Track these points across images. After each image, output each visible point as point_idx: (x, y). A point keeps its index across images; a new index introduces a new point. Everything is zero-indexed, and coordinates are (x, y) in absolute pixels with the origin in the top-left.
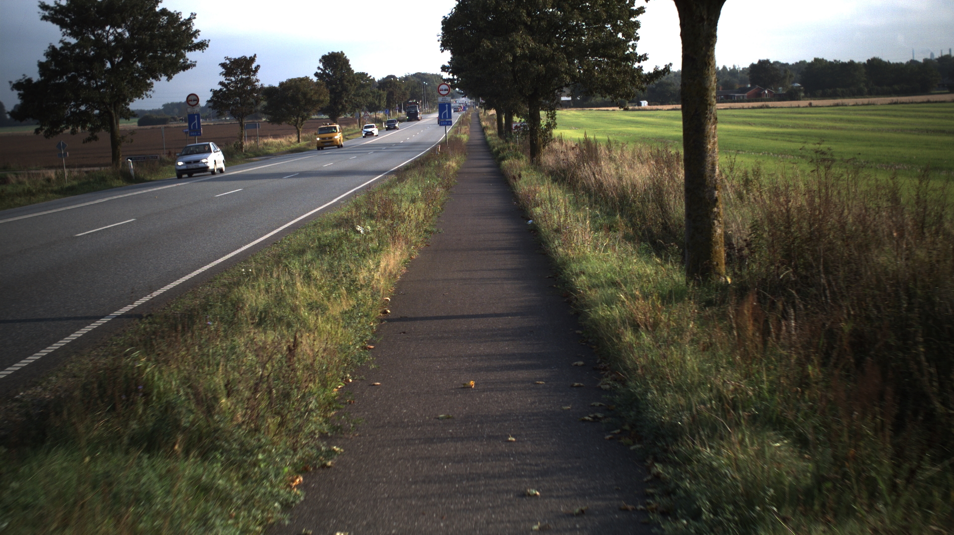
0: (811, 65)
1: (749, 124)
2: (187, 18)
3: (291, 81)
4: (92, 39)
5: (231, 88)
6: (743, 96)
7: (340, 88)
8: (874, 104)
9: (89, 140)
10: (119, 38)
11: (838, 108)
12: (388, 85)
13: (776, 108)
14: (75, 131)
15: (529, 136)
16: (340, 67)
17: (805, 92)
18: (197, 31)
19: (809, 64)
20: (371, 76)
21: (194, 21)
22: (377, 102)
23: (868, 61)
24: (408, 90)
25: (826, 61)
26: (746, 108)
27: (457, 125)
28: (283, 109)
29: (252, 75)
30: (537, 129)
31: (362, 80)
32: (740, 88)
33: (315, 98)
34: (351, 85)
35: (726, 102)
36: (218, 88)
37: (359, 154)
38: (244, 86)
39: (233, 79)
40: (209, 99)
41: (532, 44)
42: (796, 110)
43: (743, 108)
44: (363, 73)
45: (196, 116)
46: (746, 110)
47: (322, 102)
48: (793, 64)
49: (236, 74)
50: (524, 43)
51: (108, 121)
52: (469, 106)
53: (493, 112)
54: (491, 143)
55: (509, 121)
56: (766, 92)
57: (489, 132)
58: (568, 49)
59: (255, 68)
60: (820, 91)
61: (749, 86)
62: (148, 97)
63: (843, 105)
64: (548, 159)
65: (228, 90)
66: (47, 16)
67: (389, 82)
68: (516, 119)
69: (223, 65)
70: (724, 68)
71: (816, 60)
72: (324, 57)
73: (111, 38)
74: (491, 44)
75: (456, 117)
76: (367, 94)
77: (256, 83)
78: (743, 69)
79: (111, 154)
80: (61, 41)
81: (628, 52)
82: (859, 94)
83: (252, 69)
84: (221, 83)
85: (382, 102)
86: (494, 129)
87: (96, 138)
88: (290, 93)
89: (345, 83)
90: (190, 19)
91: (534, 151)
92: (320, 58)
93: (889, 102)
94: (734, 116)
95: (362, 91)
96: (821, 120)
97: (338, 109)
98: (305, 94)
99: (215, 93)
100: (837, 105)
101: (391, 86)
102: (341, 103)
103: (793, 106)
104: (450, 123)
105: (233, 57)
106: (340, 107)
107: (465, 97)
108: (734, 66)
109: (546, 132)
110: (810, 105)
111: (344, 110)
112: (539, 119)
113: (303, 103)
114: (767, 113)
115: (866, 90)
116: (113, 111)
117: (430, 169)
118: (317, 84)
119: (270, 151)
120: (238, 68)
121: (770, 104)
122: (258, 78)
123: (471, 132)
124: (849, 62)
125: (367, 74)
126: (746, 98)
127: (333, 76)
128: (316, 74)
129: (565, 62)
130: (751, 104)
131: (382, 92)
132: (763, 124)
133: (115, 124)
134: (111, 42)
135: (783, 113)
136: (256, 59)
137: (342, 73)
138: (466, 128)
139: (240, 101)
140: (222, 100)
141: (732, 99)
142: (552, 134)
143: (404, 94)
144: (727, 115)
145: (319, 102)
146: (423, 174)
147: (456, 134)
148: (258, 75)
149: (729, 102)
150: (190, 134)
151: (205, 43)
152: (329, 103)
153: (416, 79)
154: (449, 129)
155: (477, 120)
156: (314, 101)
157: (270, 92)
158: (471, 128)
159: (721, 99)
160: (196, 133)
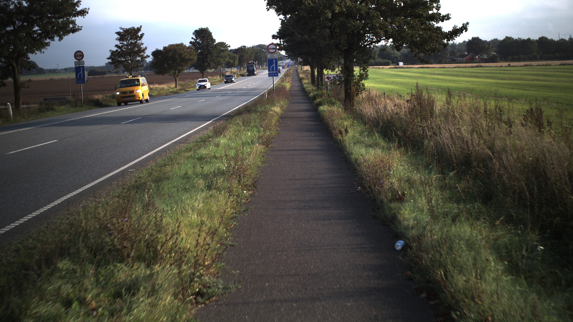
0: (503, 41)
3: (171, 46)
5: (124, 50)
6: (463, 60)
7: (207, 52)
8: (550, 65)
11: (527, 67)
12: (240, 51)
15: (344, 85)
16: (206, 37)
17: (501, 58)
20: (228, 45)
22: (232, 62)
23: (540, 38)
24: (253, 54)
25: (513, 38)
26: (467, 67)
27: (283, 76)
28: (165, 65)
29: (139, 40)
30: (351, 80)
31: (222, 47)
32: (460, 55)
33: (187, 57)
34: (214, 50)
35: (452, 63)
36: (115, 49)
38: (133, 48)
39: (125, 43)
40: (109, 57)
42: (501, 68)
43: (466, 67)
44: (223, 43)
45: (82, 68)
46: (468, 68)
47: (192, 60)
48: (490, 41)
49: (127, 39)
51: (12, 71)
52: (291, 65)
53: (307, 68)
54: (307, 89)
55: (321, 73)
56: (477, 57)
57: (306, 81)
59: (141, 35)
60: (510, 57)
61: (466, 53)
63: (530, 65)
65: (122, 50)
67: (242, 50)
69: (118, 33)
71: (507, 38)
72: (196, 31)
75: (282, 72)
76: (225, 56)
77: (142, 46)
78: (459, 43)
79: (14, 97)
81: (432, 12)
82: (534, 59)
83: (138, 35)
84: (117, 46)
85: (236, 62)
86: (308, 79)
88: (170, 54)
89: (210, 49)
91: (348, 98)
92: (194, 31)
93: (560, 64)
94: (462, 72)
95: (222, 54)
97: (205, 65)
98: (180, 55)
99: (113, 53)
100: (526, 65)
101: (242, 52)
102: (207, 62)
103: (498, 66)
105: (125, 28)
107: (288, 58)
109: (359, 82)
110: (509, 65)
111: (209, 66)
112: (353, 71)
113: (179, 61)
114: (487, 70)
115: (538, 56)
117: (255, 116)
118: (189, 48)
120: (128, 35)
121: (483, 64)
122: (142, 42)
123: (292, 81)
124: (527, 39)
125: (225, 43)
126: (464, 61)
127: (202, 43)
128: (190, 42)
130: (470, 65)
131: (235, 55)
132: (487, 77)
133: (17, 74)
134: (12, 10)
135: (493, 70)
136: (141, 29)
137: (208, 42)
138: (289, 79)
139: (130, 58)
140: (117, 57)
141: (455, 61)
142: (363, 85)
143: (250, 57)
144: (457, 71)
145: (190, 60)
146: (246, 123)
147: (282, 82)
148: (143, 40)
149: (454, 63)
150: (77, 82)
151: (86, 11)
152: (197, 61)
153: (258, 48)
154: (277, 80)
155: (296, 73)
156: (186, 59)
157: (156, 53)
158: (292, 79)
159: (449, 62)
160: (81, 81)
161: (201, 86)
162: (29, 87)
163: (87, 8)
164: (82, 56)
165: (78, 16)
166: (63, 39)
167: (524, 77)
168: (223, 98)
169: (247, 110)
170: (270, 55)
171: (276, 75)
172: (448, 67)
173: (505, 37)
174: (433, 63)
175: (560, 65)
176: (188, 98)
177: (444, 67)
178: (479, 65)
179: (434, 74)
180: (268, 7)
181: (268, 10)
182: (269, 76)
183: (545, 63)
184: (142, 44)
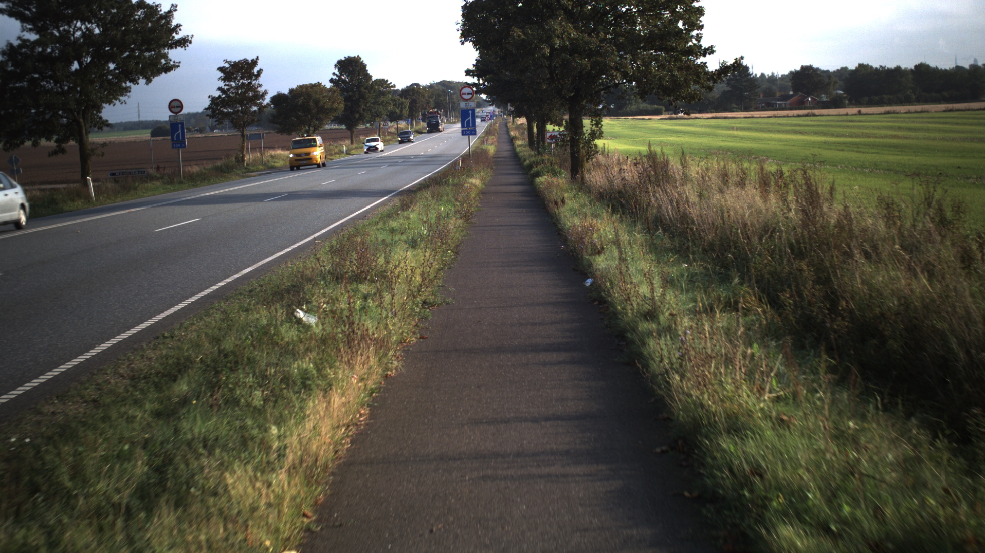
0: (853, 72)
1: (801, 133)
2: (167, 11)
3: (302, 87)
4: (55, 35)
5: (231, 95)
6: (785, 104)
7: (357, 96)
9: (55, 153)
10: (88, 35)
11: (889, 115)
12: (411, 93)
13: (823, 116)
14: (37, 143)
15: (569, 147)
16: (357, 73)
17: (850, 100)
18: (178, 26)
19: (852, 71)
20: (391, 83)
21: (175, 13)
22: (398, 111)
23: (916, 67)
24: (432, 98)
25: (871, 67)
26: (791, 117)
27: (484, 135)
28: (293, 118)
29: (254, 80)
30: (579, 139)
31: (382, 87)
32: (782, 96)
33: (328, 106)
34: (370, 93)
35: (767, 110)
36: (217, 94)
37: (370, 169)
38: (246, 92)
39: (233, 84)
40: (207, 106)
41: (574, 34)
42: (845, 118)
43: (788, 116)
44: (383, 80)
45: (180, 125)
46: (791, 118)
47: (336, 110)
48: (834, 71)
49: (236, 78)
50: (564, 32)
51: (76, 131)
52: (496, 116)
53: (522, 121)
54: (521, 154)
55: (542, 130)
56: (809, 99)
57: (519, 142)
58: (619, 40)
59: (258, 72)
60: (866, 99)
61: (791, 93)
62: (122, 103)
63: (894, 113)
64: (595, 178)
65: (228, 96)
66: (4, 9)
67: (413, 91)
68: (550, 127)
69: (221, 69)
70: (763, 75)
71: (861, 66)
72: (340, 62)
73: (78, 34)
74: (524, 34)
75: (481, 127)
76: (387, 102)
77: (259, 89)
78: (782, 76)
79: (80, 170)
80: (19, 38)
81: (690, 44)
82: (907, 101)
83: (254, 72)
84: (220, 89)
85: (404, 111)
86: (523, 139)
87: (63, 151)
88: (301, 101)
89: (363, 90)
90: (170, 12)
91: (576, 167)
92: (336, 62)
93: (944, 109)
94: (779, 124)
95: (382, 99)
96: (879, 128)
97: (355, 118)
98: (317, 102)
99: (214, 100)
100: (888, 113)
101: (413, 94)
102: (358, 112)
103: (841, 114)
104: (474, 133)
105: (233, 61)
106: (357, 116)
107: (492, 105)
108: (773, 74)
109: (590, 143)
110: (859, 112)
111: (361, 119)
112: (582, 126)
113: (314, 111)
114: (822, 121)
115: (914, 97)
116: (81, 120)
117: (447, 189)
118: (330, 90)
119: (276, 164)
120: (238, 72)
121: (816, 112)
122: (260, 83)
123: (498, 142)
124: (895, 68)
125: (387, 81)
126: (788, 106)
127: (349, 82)
128: (332, 81)
129: (614, 55)
130: (796, 112)
131: (404, 100)
132: (816, 133)
133: (84, 134)
134: (78, 39)
135: (832, 121)
136: (258, 61)
137: (359, 79)
138: (493, 139)
139: (240, 108)
140: (221, 108)
141: (773, 107)
142: (596, 146)
143: (428, 103)
144: (772, 124)
145: (332, 110)
146: (438, 197)
147: (481, 145)
148: (261, 80)
149: (771, 110)
150: (173, 146)
151: (188, 39)
152: (343, 111)
153: (441, 88)
154: (474, 140)
155: (505, 129)
156: (327, 109)
157: (278, 99)
158: (499, 138)
159: (762, 107)
160: (179, 145)
161: (370, 147)
162: (103, 154)
163: (190, 35)
164: (180, 107)
165: (176, 48)
166: (152, 82)
167: (875, 131)
168: (392, 169)
169: (435, 182)
170: (464, 103)
171: (473, 132)
172: (758, 116)
173: (857, 65)
174: (735, 110)
175: (944, 111)
176: (338, 170)
177: (753, 117)
178: (809, 113)
179: (733, 128)
180: (463, 39)
181: (463, 43)
182: (463, 134)
183: (919, 108)
184: (260, 86)
